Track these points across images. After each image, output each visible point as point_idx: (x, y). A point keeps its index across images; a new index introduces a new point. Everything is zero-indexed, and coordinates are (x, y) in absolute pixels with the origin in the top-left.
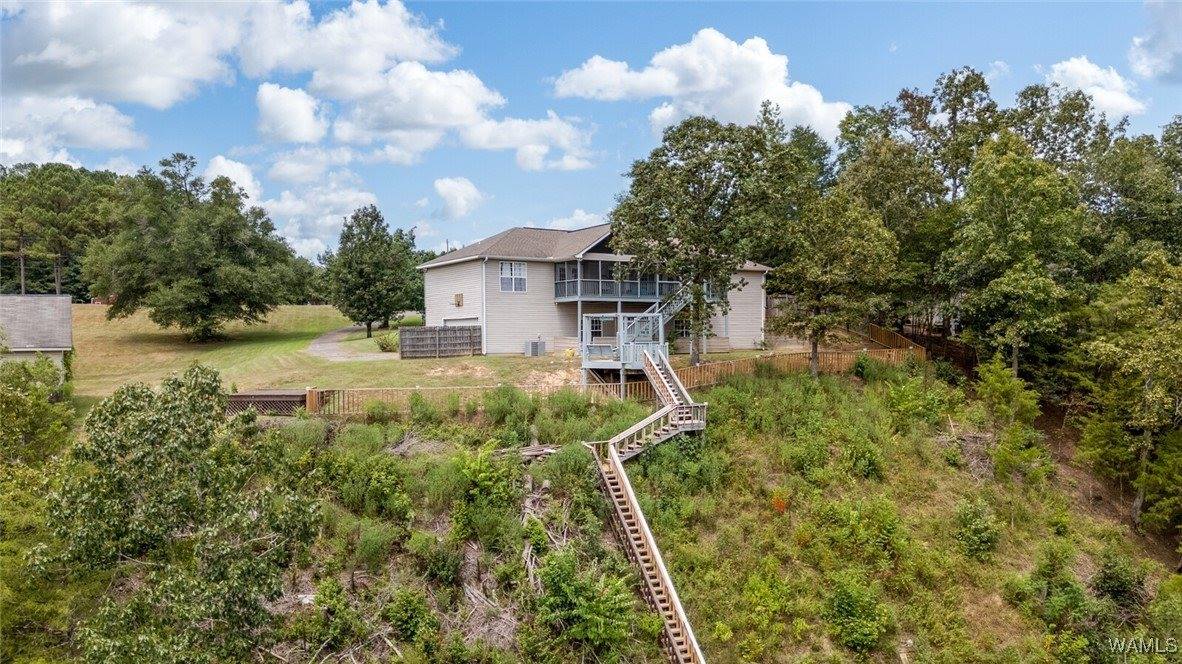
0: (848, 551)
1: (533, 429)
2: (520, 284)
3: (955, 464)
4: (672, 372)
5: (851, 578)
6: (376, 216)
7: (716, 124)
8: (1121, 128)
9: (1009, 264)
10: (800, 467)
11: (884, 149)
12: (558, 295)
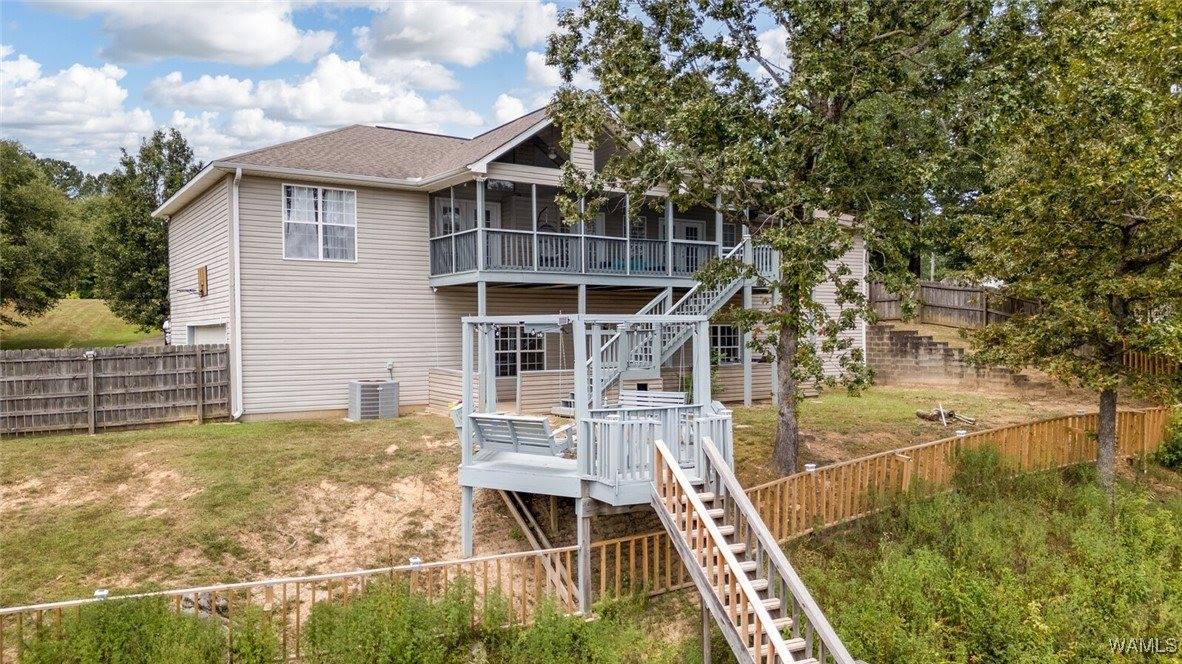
2: (338, 244)
12: (436, 269)
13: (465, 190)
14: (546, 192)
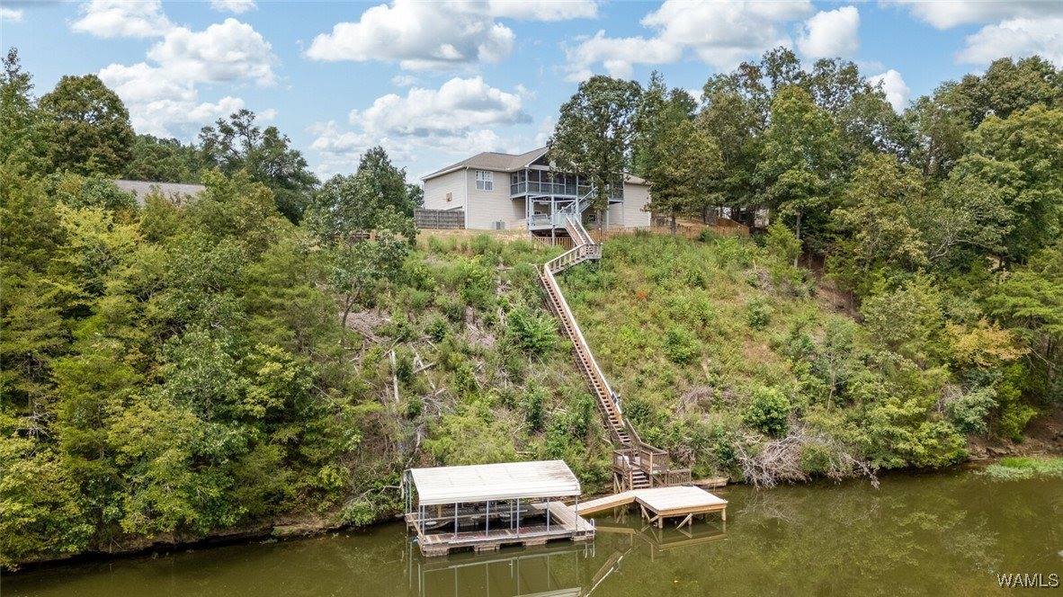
0: (680, 317)
1: (500, 259)
2: (489, 186)
3: (753, 285)
4: (583, 228)
5: (679, 329)
6: (382, 154)
7: (611, 79)
8: (879, 87)
9: (790, 167)
10: (656, 279)
11: (723, 99)
12: (512, 193)
13: (522, 172)
14: (544, 172)
